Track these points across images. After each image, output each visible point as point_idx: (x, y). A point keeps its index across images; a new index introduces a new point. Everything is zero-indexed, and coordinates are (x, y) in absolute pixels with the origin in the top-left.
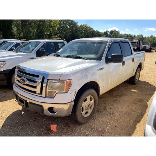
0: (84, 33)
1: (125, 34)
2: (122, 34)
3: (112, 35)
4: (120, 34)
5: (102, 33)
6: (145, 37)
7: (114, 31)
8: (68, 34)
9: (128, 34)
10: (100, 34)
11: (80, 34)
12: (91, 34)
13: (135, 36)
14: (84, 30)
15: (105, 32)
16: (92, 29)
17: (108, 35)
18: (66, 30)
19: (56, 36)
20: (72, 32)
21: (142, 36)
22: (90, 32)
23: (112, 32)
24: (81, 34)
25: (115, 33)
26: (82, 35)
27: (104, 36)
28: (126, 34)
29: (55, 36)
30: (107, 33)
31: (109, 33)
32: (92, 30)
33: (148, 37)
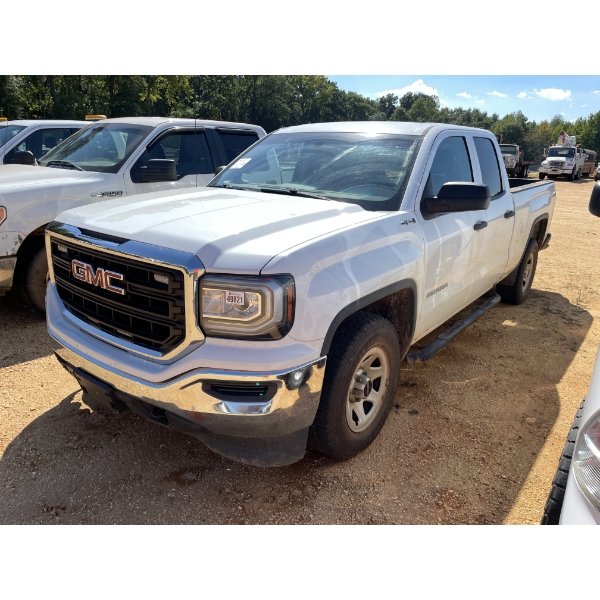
0: (301, 102)
1: (460, 111)
2: (447, 109)
3: (410, 111)
4: (440, 109)
5: (372, 103)
6: (534, 124)
7: (416, 97)
8: (233, 102)
9: (470, 110)
10: (365, 107)
11: (285, 106)
12: (327, 106)
13: (495, 118)
14: (301, 90)
15: (383, 101)
16: (333, 84)
17: (395, 111)
18: (228, 85)
19: (190, 111)
20: (254, 95)
21: (522, 118)
22: (324, 97)
23: (408, 101)
24: (288, 103)
25: (420, 106)
26: (291, 107)
27: (380, 114)
28: (464, 109)
29: (184, 108)
30: (390, 104)
31: (398, 104)
32: (330, 88)
33: (545, 124)
